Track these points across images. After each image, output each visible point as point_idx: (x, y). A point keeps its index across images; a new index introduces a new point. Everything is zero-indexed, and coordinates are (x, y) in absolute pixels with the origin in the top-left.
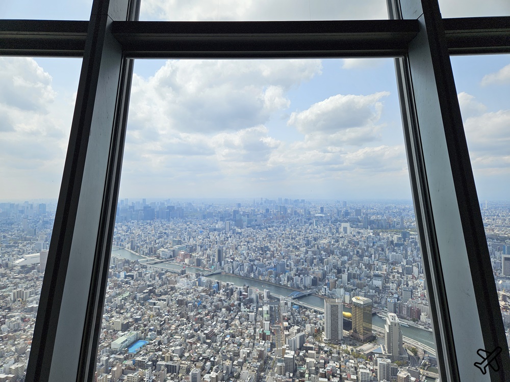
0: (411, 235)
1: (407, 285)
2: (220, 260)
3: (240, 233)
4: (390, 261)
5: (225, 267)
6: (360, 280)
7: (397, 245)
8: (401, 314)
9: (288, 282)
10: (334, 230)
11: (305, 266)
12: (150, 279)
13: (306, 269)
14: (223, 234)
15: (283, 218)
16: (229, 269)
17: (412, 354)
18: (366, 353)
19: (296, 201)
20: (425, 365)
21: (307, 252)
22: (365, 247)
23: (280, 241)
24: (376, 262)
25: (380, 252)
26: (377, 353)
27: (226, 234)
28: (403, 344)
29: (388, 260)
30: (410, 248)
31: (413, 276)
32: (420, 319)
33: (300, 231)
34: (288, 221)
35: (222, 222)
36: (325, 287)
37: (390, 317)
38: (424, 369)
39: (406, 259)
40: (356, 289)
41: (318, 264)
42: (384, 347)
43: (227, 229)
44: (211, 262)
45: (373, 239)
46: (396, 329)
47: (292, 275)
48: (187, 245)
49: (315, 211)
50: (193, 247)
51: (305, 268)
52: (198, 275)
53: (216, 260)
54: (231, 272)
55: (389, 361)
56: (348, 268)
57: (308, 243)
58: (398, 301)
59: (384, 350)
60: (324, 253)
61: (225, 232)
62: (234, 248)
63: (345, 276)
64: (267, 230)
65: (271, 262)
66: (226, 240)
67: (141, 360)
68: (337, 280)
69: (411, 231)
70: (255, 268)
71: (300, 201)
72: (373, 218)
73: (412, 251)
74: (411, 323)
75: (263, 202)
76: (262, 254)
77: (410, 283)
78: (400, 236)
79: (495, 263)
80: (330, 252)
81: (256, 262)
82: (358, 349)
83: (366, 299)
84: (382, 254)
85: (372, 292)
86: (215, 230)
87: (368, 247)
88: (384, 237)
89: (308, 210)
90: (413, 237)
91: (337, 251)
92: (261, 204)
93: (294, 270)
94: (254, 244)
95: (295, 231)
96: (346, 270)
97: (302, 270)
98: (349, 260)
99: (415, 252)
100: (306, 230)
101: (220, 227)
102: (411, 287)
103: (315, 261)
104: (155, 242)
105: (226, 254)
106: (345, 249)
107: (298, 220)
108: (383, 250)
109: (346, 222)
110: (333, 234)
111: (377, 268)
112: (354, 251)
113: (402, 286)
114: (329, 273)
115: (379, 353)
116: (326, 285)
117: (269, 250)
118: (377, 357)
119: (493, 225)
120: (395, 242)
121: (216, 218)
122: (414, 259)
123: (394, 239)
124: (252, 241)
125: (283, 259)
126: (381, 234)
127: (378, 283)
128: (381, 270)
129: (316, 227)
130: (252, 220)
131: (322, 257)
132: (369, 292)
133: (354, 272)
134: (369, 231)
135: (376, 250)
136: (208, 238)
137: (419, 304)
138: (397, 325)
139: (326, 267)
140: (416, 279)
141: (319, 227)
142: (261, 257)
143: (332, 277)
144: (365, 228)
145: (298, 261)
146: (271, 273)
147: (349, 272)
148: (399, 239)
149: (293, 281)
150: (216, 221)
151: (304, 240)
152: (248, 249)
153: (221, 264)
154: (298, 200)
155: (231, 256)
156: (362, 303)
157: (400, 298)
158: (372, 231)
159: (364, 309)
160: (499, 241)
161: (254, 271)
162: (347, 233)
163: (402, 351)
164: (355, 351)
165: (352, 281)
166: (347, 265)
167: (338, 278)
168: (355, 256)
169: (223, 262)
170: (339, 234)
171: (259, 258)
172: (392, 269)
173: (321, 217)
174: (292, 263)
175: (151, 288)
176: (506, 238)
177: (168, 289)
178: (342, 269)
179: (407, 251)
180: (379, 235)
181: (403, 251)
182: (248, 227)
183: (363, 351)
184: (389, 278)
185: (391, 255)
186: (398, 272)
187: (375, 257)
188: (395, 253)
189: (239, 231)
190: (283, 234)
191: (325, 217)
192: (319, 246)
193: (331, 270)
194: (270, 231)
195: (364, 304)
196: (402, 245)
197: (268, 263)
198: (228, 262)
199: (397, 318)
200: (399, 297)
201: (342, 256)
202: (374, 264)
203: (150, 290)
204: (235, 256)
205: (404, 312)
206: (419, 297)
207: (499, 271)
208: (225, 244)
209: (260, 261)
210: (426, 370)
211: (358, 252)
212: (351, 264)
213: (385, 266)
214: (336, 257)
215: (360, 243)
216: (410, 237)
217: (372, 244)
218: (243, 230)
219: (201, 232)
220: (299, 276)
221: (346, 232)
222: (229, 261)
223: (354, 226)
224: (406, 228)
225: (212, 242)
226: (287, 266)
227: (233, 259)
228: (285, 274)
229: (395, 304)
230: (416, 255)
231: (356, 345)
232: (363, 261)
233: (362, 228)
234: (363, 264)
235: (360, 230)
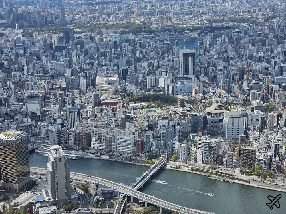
0: (75, 33)
1: (74, 104)
4: (50, 73)
6: (9, 106)
7: (59, 49)
8: (67, 145)
17: (83, 192)
18: (24, 205)
20: (98, 201)
22: (13, 57)
24: (30, 78)
25: (35, 61)
26: (38, 202)
28: (71, 182)
29: (46, 72)
30: (75, 52)
31: (81, 91)
32: (90, 146)
37: (53, 151)
38: (97, 207)
39: (71, 68)
40: (4, 120)
42: (47, 192)
45: (23, 43)
46: (61, 166)
55: (54, 208)
58: (62, 127)
59: (48, 196)
69: (76, 27)
72: (21, 10)
73: (78, 56)
74: (80, 153)
77: (77, 101)
78: (61, 35)
79: (173, 61)
82: (12, 203)
83: (18, 132)
84: (38, 64)
85: (27, 121)
87: (17, 56)
88: (39, 38)
90: (77, 35)
99: (81, 57)
102: (79, 107)
108: (38, 58)
111: (33, 86)
113: (67, 107)
115: (41, 202)
118: (39, 207)
119: (170, 12)
120: (55, 44)
122: (80, 67)
123: (53, 42)
126: (34, 35)
127: (34, 107)
128: (37, 88)
132: (23, 121)
134: (16, 31)
135: (29, 60)
137: (89, 126)
138: (62, 160)
140: (84, 94)
144: (11, 27)
148: (60, 39)
156: (14, 140)
157: (65, 123)
158: (21, 31)
159: (18, 146)
160: (177, 33)
163: (70, 191)
164: (8, 207)
172: (52, 85)
176: (184, 29)
179: (71, 57)
180: (31, 36)
181: (66, 57)
183: (18, 204)
184: (49, 98)
185: (50, 65)
186: (61, 88)
187: (28, 70)
188: (55, 61)
195: (17, 141)
196: (64, 48)
199: (62, 151)
200: (63, 121)
202: (28, 81)
205: (71, 141)
206: (89, 118)
207: (177, 71)
210: (100, 208)
213: (43, 81)
215: (5, 51)
216: (75, 35)
217: (22, 52)
224: (68, 24)
229: (59, 132)
230: (83, 61)
231: (9, 199)
232: (11, 78)
233: (6, 28)
234: (11, 83)
235: (4, 30)
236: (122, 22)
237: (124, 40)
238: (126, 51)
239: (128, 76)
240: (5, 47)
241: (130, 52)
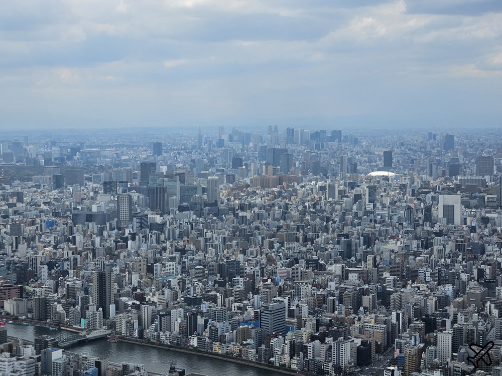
2: (102, 303)
3: (161, 227)
5: (117, 321)
9: (291, 358)
10: (420, 215)
11: (340, 313)
13: (341, 322)
14: (112, 229)
15: (281, 183)
16: (130, 325)
19: (316, 135)
21: (344, 276)
23: (271, 246)
27: (119, 229)
33: (328, 219)
34: (295, 191)
35: (108, 197)
36: (391, 368)
41: (374, 307)
43: (124, 215)
44: (78, 307)
47: (304, 338)
48: (9, 263)
49: (370, 161)
50: (26, 266)
51: (337, 319)
52: (40, 346)
53: (93, 300)
54: (136, 334)
56: (455, 315)
57: (347, 253)
60: (392, 278)
61: (118, 222)
62: (144, 267)
63: (445, 339)
64: (236, 216)
65: (245, 306)
66: (122, 247)
68: (423, 349)
70: (200, 321)
71: (329, 134)
75: (225, 138)
76: (221, 284)
80: (408, 275)
81: (204, 306)
86: (89, 218)
89: (350, 160)
91: (426, 273)
92: (221, 143)
93: (309, 324)
94: (200, 256)
95: (313, 219)
96: (448, 322)
97: (330, 324)
98: (456, 294)
100: (344, 214)
101: (104, 209)
103: (366, 300)
105: (121, 286)
106: (447, 266)
107: (322, 188)
109: (451, 191)
110: (416, 226)
112: (471, 272)
114: (404, 330)
116: (394, 362)
117: (241, 272)
121: (91, 185)
124: (193, 247)
125: (280, 295)
129: (370, 207)
130: (195, 189)
131: (384, 288)
133: (471, 327)
136: (69, 240)
139: (394, 314)
141: (378, 205)
142: (217, 290)
143: (410, 342)
145: (322, 300)
146: (245, 335)
147: (456, 326)
149: (306, 355)
150: (92, 194)
151: (338, 242)
152: (183, 271)
153: (106, 315)
154: (324, 132)
155: (135, 289)
161: (199, 330)
162: (453, 223)
165: (463, 350)
166: (451, 309)
167: (427, 343)
168: (473, 283)
169: (112, 308)
170: (432, 226)
171: (213, 293)
173: (386, 178)
174: (305, 308)
178: (439, 320)
182: (182, 209)
189: (158, 219)
190: (279, 228)
191: (397, 178)
192: (378, 258)
193: (410, 321)
194: (243, 220)
197: (239, 308)
198: (126, 306)
201: (439, 284)
204: (147, 289)
208: (118, 257)
209: (216, 302)
211: (481, 273)
212: (462, 306)
214: (423, 287)
218: (168, 218)
219: (51, 224)
220: (323, 341)
221: (450, 220)
222: (130, 303)
223: (474, 202)
225: (80, 253)
226: (291, 314)
227: (141, 298)
228: (284, 335)
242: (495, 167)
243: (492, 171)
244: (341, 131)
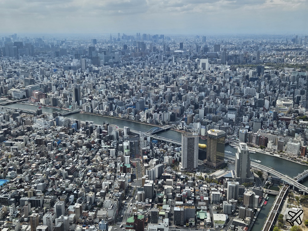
0: (265, 69)
1: (258, 117)
2: (77, 99)
3: (97, 72)
4: (245, 95)
5: (83, 106)
6: (216, 114)
7: (253, 80)
8: (251, 143)
9: (147, 119)
10: (193, 67)
11: (164, 103)
12: (4, 121)
13: (165, 106)
14: (79, 72)
15: (141, 55)
16: (88, 108)
17: (258, 176)
18: (218, 178)
19: (155, 37)
20: (268, 184)
21: (166, 89)
22: (222, 83)
23: (139, 79)
24: (231, 97)
25: (236, 87)
26: (227, 178)
27: (82, 72)
28: (251, 168)
29: (242, 94)
30: (264, 82)
31: (264, 109)
32: (267, 146)
33: (159, 69)
34: (147, 58)
35: (77, 60)
36: (183, 122)
37: (240, 146)
38: (267, 188)
39: (259, 93)
40: (212, 122)
41: (176, 100)
42: (234, 172)
43: (83, 67)
44: (68, 101)
45: (230, 74)
46: (245, 157)
47: (151, 112)
48: (41, 85)
49: (175, 47)
50: (47, 86)
51: (163, 105)
52: (55, 115)
53: (73, 99)
54: (90, 111)
55: (238, 183)
56: (205, 103)
57: (167, 81)
58: (249, 131)
59: (234, 174)
60: (183, 90)
61: (81, 70)
62: (92, 87)
63: (202, 111)
64: (126, 67)
65: (130, 100)
66: (83, 79)
67: (2, 197)
68: (194, 115)
69: (266, 65)
70: (114, 106)
71: (159, 36)
72: (231, 53)
73: (265, 85)
74: (259, 150)
75: (121, 38)
76: (121, 93)
77: (261, 115)
78: (256, 70)
80: (188, 88)
81: (115, 101)
82: (211, 175)
83: (220, 131)
84: (237, 89)
85: (226, 124)
86: (70, 68)
87: (225, 82)
88: (240, 72)
89: (167, 46)
90: (267, 71)
91: (195, 88)
92: (119, 40)
93: (153, 107)
94: (112, 82)
95: (154, 68)
96: (203, 105)
97: (161, 107)
98: (206, 96)
99: (268, 86)
100: (165, 66)
101: (75, 65)
102: (262, 119)
103: (174, 98)
104: (5, 81)
105: (84, 93)
106: (202, 85)
107: (157, 57)
108: (238, 85)
109: (205, 58)
110: (192, 71)
111: (232, 103)
112: (211, 87)
113: (254, 118)
114: (187, 109)
115: (229, 178)
116: (183, 120)
117: (128, 88)
118: (227, 181)
120: (251, 76)
121: (70, 55)
122: (266, 92)
123: (249, 74)
124: (110, 79)
125: (142, 96)
126: (237, 69)
127: (232, 116)
128: (235, 104)
129: (175, 64)
130: (110, 58)
131: (180, 93)
132: (223, 124)
133: (211, 107)
134: (226, 66)
135: (232, 85)
136: (63, 77)
137: (267, 133)
138: (246, 153)
139: (184, 103)
140: (267, 111)
141: (178, 63)
142: (120, 95)
143: (189, 113)
144: (223, 64)
145: (157, 98)
146: (130, 111)
147: (206, 107)
148: (254, 73)
149: (152, 118)
150: (70, 59)
151: (163, 77)
152: (107, 88)
153: (78, 104)
154: (157, 35)
155: (89, 95)
156: (217, 135)
157: (251, 128)
158: (229, 66)
159: (218, 140)
161: (113, 109)
162: (205, 69)
163: (249, 174)
164: (208, 177)
165: (208, 115)
166: (204, 101)
167: (195, 113)
168: (212, 91)
169: (81, 101)
170: (198, 70)
171: (118, 96)
172: (245, 103)
173: (181, 53)
174: (151, 101)
175: (6, 129)
177: (24, 129)
178: (200, 105)
179: (260, 85)
180: (235, 70)
181: (257, 85)
182: (105, 65)
183: (215, 176)
184: (242, 112)
185: (245, 89)
186: (251, 106)
187: (230, 92)
188: (249, 88)
189: (96, 69)
190: (141, 72)
191: (184, 53)
192: (178, 82)
193: (189, 105)
194: (128, 69)
195: (218, 136)
196: (256, 79)
197: (128, 101)
198: (86, 101)
199: (247, 147)
200: (250, 127)
201: (200, 92)
202: (230, 99)
203: (5, 131)
204: (93, 95)
205: (254, 141)
206: (268, 127)
208: (82, 83)
209: (119, 99)
210: (269, 189)
211: (215, 87)
212: (208, 100)
213: (240, 100)
214: (194, 93)
215: (218, 79)
216: (265, 71)
217: (228, 80)
218: (100, 68)
219: (55, 70)
220: (158, 113)
221: (204, 68)
222: (87, 100)
223: (213, 62)
224: (261, 63)
225: (67, 81)
226: (147, 103)
227: (91, 98)
228: (144, 111)
229: (246, 134)
230: (268, 89)
231: (209, 172)
232: (219, 96)
233: (220, 64)
234: (219, 99)
235: (218, 65)
236: (301, 63)
237: (301, 76)
238: (301, 84)
239: (301, 101)
240: (218, 77)
241: (304, 85)
242: (221, 49)
243: (220, 50)
244: (164, 35)
